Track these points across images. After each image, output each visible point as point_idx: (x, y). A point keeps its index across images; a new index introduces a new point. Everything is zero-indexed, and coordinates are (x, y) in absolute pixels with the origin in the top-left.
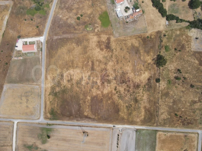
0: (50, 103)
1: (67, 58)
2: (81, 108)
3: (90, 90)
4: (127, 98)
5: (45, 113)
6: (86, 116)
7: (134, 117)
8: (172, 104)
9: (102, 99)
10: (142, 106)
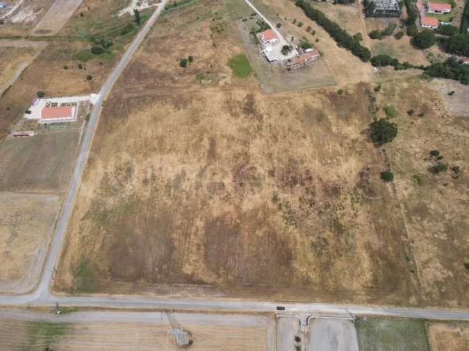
0: (82, 240)
1: (148, 132)
2: (174, 254)
3: (204, 203)
4: (309, 222)
5: (58, 272)
6: (187, 275)
7: (341, 276)
8: (445, 235)
9: (237, 226)
10: (358, 243)
